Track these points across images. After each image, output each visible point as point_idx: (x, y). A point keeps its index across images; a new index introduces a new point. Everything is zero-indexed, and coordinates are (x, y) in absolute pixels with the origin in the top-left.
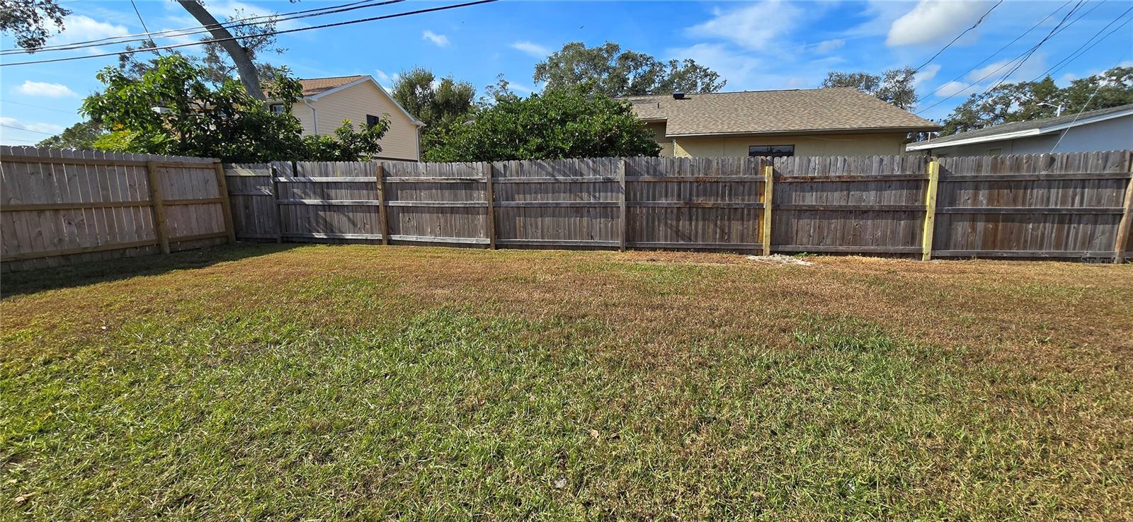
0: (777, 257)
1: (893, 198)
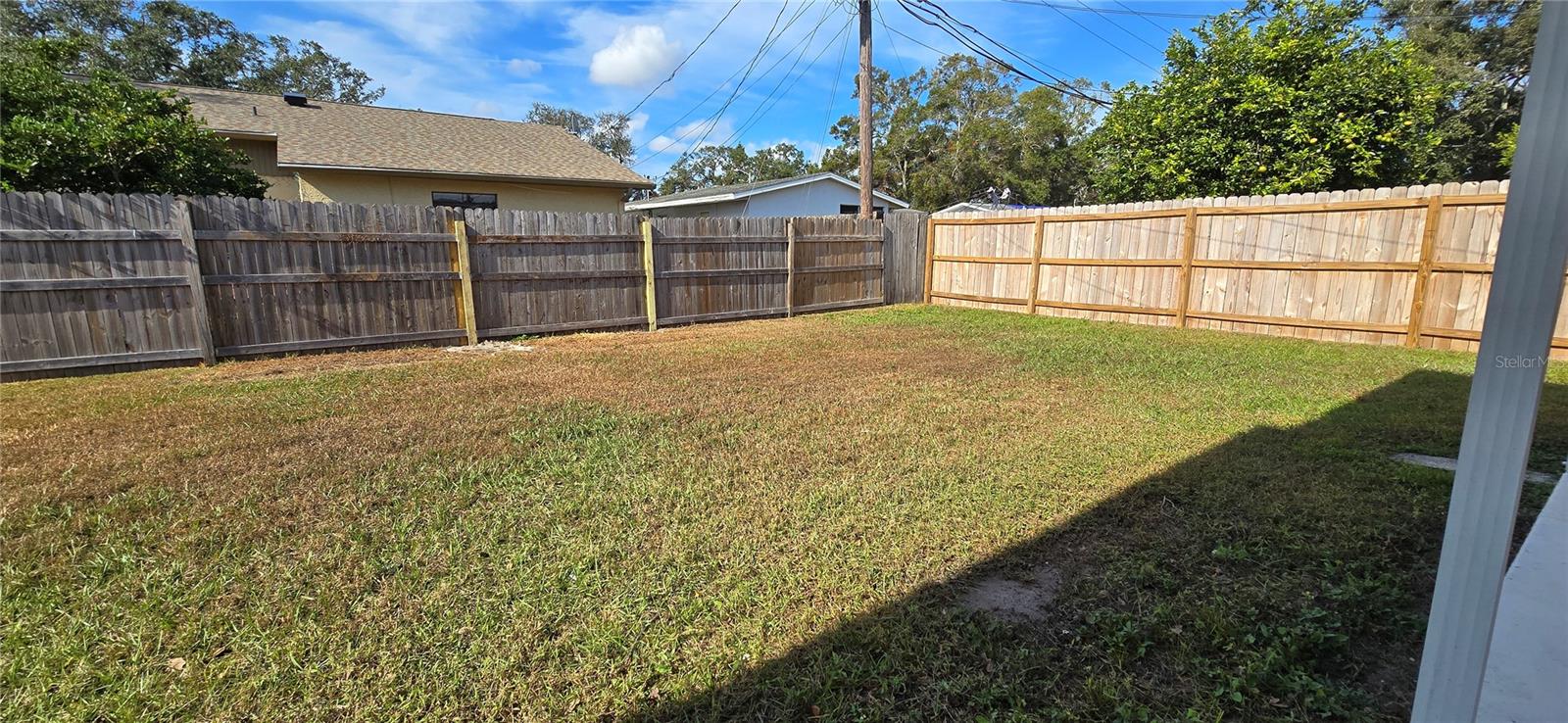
0: (488, 345)
1: (613, 262)
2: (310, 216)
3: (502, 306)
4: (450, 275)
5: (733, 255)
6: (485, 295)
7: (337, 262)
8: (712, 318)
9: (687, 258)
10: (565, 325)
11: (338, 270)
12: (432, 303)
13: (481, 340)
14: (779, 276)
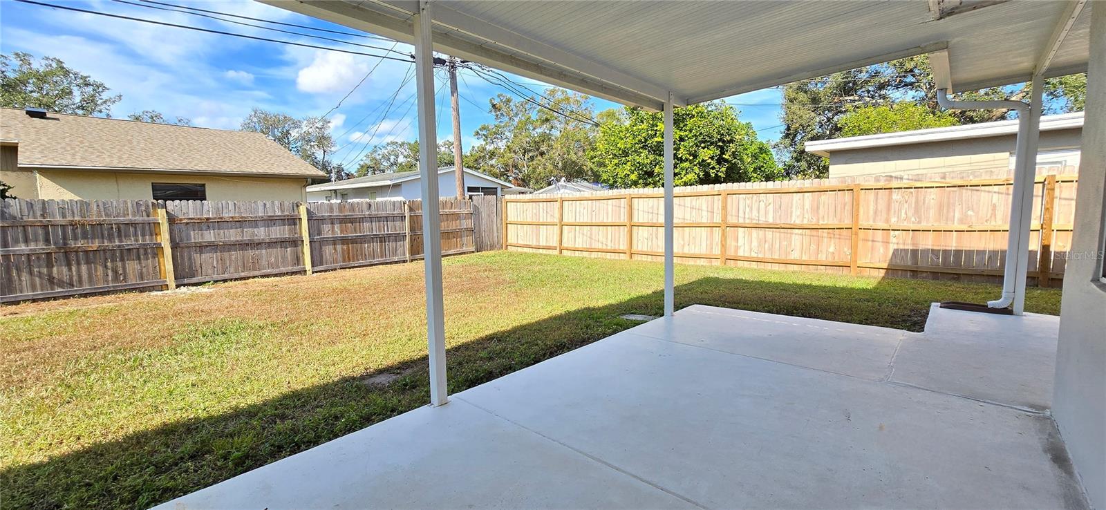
0: (183, 289)
1: (279, 232)
2: (44, 209)
3: (195, 263)
4: (155, 244)
5: (366, 225)
6: (182, 257)
7: (65, 238)
8: (353, 265)
9: (333, 228)
10: (243, 274)
11: (65, 244)
12: (140, 263)
13: (178, 286)
14: (399, 237)
